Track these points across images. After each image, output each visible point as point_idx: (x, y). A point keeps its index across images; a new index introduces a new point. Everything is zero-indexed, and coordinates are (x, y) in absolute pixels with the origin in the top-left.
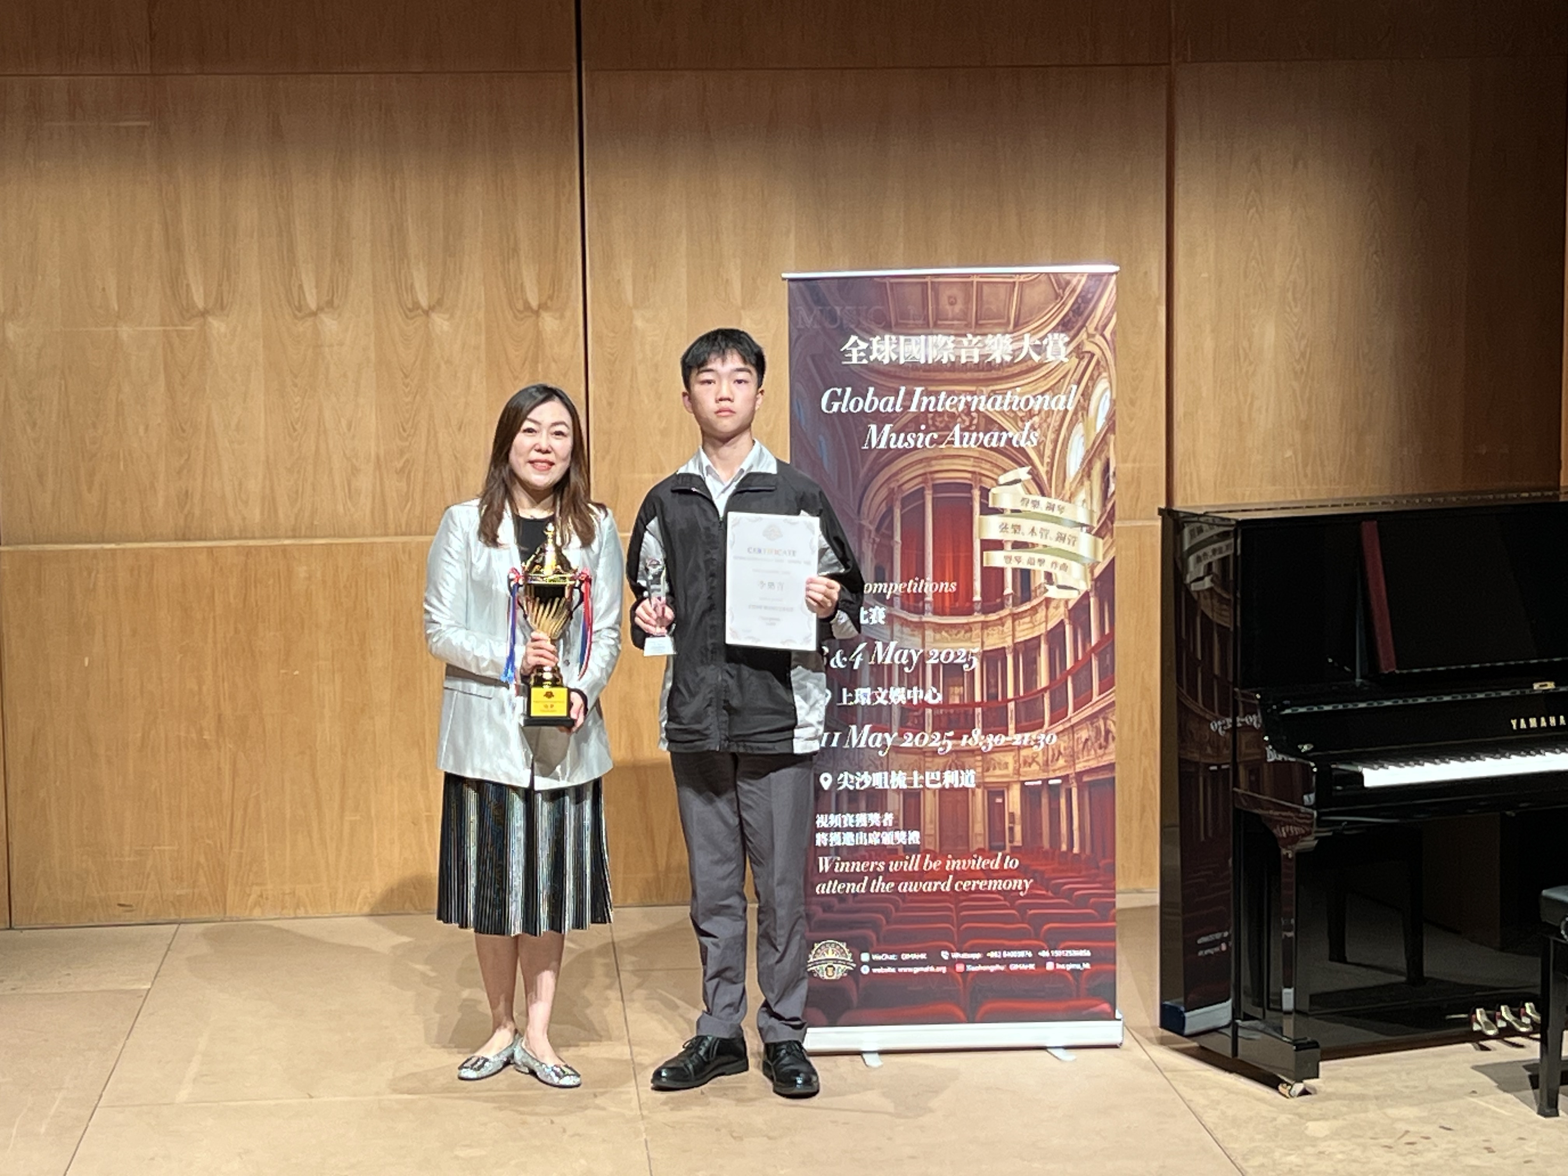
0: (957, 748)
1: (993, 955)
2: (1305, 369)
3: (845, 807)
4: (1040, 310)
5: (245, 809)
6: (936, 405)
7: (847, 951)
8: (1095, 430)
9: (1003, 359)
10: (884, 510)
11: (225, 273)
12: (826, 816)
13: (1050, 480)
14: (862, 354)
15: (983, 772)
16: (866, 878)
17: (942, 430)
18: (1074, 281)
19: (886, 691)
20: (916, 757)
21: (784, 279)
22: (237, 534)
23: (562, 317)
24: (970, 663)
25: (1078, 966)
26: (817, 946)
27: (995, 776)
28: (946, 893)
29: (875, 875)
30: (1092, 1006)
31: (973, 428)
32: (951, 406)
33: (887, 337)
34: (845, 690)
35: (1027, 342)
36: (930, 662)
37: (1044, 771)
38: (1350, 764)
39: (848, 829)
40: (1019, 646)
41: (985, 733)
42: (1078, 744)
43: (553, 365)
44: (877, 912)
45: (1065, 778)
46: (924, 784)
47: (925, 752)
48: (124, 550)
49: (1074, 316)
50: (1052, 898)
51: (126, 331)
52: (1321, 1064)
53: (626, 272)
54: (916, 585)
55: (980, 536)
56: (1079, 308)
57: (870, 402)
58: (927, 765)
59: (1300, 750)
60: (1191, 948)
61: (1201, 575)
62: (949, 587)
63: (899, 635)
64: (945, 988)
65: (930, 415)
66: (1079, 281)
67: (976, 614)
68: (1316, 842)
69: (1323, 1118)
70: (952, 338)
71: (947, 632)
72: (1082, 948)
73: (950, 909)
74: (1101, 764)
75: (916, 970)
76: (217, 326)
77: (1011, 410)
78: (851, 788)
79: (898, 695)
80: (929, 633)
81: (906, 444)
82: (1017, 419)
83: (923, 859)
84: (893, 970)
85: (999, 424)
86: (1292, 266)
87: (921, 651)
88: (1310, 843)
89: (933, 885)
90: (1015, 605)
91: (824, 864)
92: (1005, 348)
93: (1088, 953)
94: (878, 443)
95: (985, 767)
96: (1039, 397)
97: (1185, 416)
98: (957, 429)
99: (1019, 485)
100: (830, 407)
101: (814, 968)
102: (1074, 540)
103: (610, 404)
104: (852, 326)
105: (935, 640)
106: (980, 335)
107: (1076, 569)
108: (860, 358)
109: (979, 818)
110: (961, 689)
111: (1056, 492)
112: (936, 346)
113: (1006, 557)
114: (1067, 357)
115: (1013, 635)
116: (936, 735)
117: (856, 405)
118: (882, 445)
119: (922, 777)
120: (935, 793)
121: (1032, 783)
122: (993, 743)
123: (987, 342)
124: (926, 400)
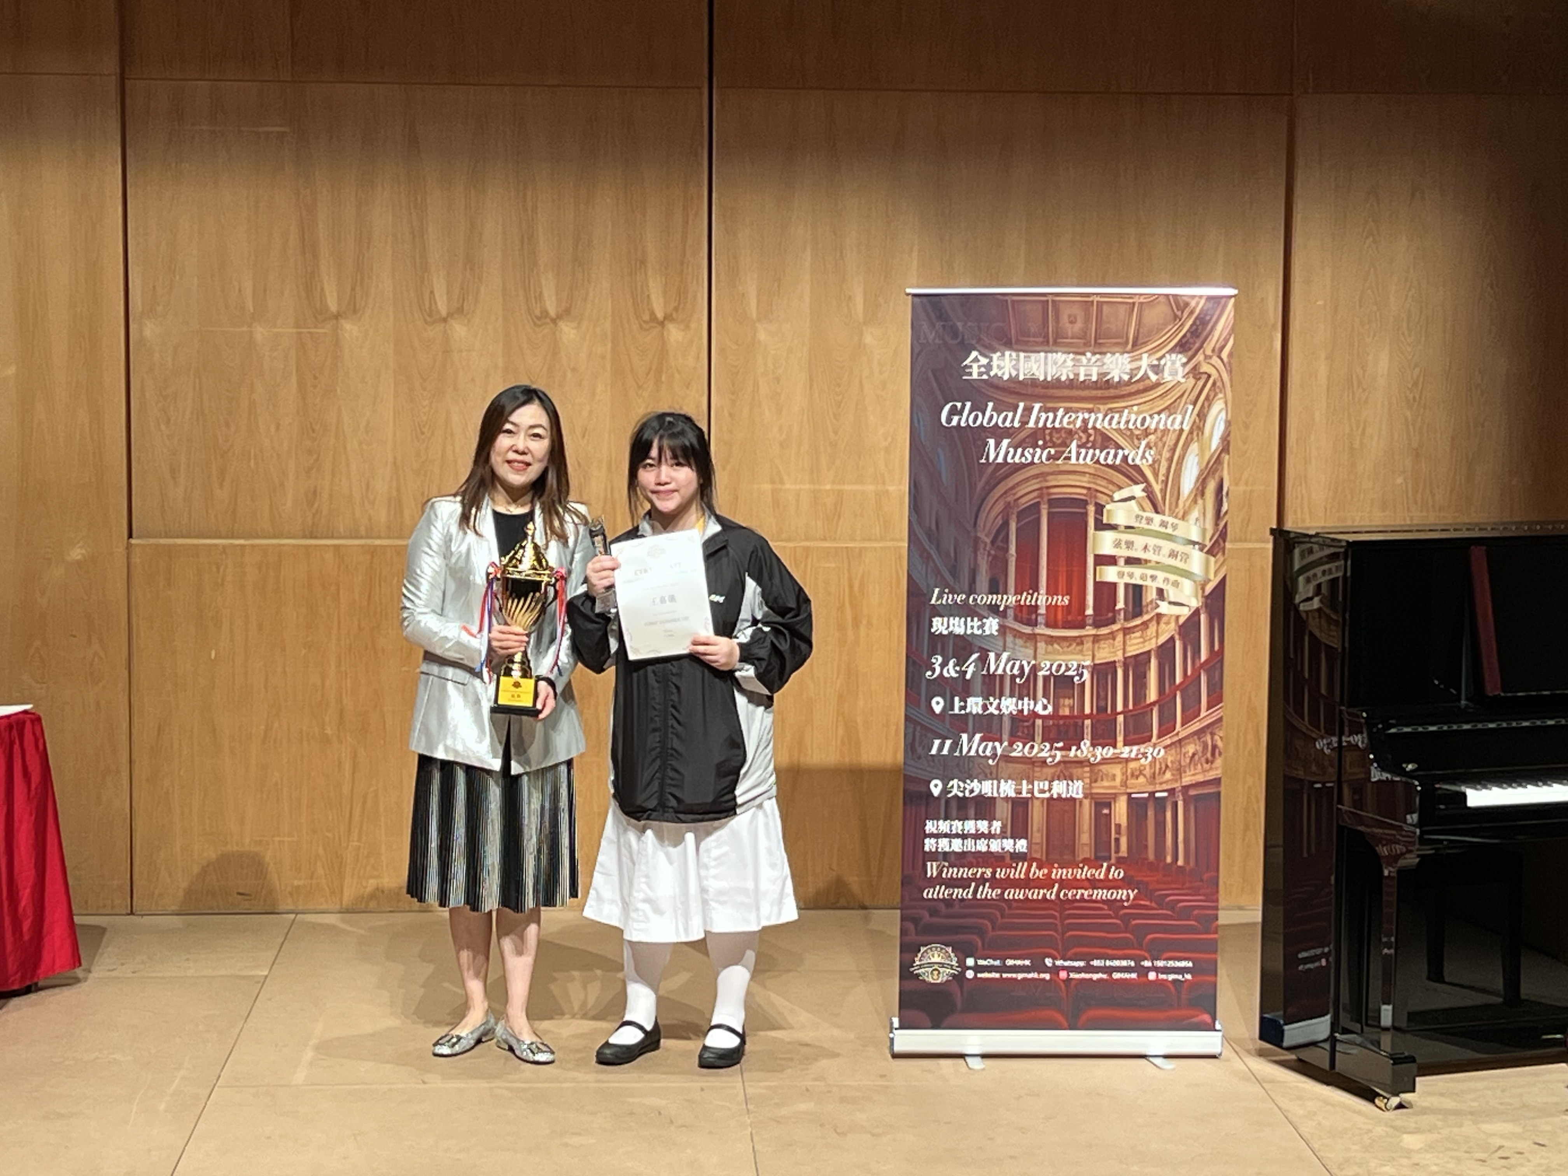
0: (1066, 759)
1: (1096, 963)
2: (1417, 397)
3: (954, 812)
4: (1159, 330)
5: (364, 803)
6: (1054, 421)
7: (952, 955)
8: (1210, 450)
9: (1120, 377)
10: (1001, 522)
11: (359, 277)
12: (935, 822)
13: (1164, 497)
14: (983, 369)
15: (1091, 782)
16: (973, 884)
17: (1060, 445)
18: (1193, 303)
19: (997, 701)
20: (1025, 767)
21: (908, 294)
22: (363, 533)
23: (688, 327)
24: (1081, 675)
25: (1180, 977)
26: (923, 949)
27: (1102, 788)
28: (1051, 901)
29: (982, 881)
30: (1194, 1017)
31: (1090, 445)
32: (1069, 423)
33: (1007, 353)
34: (957, 699)
35: (1145, 362)
36: (1041, 674)
37: (1151, 784)
38: (1454, 784)
39: (957, 836)
40: (1128, 661)
41: (1093, 745)
42: (1185, 758)
43: (677, 376)
44: (983, 916)
45: (1172, 791)
46: (1033, 793)
47: (1034, 762)
48: (253, 546)
49: (1191, 337)
50: (1153, 909)
51: (260, 332)
52: (1418, 1079)
53: (751, 286)
54: (1029, 597)
55: (1093, 551)
56: (1197, 329)
57: (989, 417)
58: (1036, 774)
59: (1404, 769)
60: (1291, 961)
61: (1310, 595)
62: (1063, 600)
63: (1011, 645)
64: (1048, 994)
65: (1047, 432)
66: (1198, 304)
67: (1087, 628)
68: (1417, 860)
69: (1417, 1131)
70: (1071, 356)
71: (1058, 644)
72: (1185, 959)
73: (1054, 917)
74: (1206, 779)
75: (1020, 976)
76: (350, 328)
77: (1127, 429)
78: (961, 795)
79: (1009, 705)
80: (1041, 645)
81: (1023, 459)
82: (1133, 437)
83: (1030, 867)
84: (997, 975)
85: (1116, 443)
86: (1407, 296)
87: (1033, 662)
88: (1412, 860)
89: (1039, 893)
90: (1126, 619)
91: (932, 870)
92: (1123, 367)
93: (1190, 964)
94: (996, 458)
95: (1094, 778)
96: (1156, 416)
97: (1297, 440)
98: (1074, 446)
99: (1133, 502)
100: (949, 420)
101: (920, 971)
102: (1186, 557)
103: (731, 415)
104: (974, 342)
105: (1047, 653)
106: (1100, 353)
107: (1187, 586)
108: (980, 374)
109: (1086, 827)
110: (1071, 701)
111: (1170, 509)
112: (1056, 363)
113: (1119, 573)
114: (1184, 377)
115: (1124, 650)
116: (1045, 745)
117: (975, 419)
118: (1000, 459)
119: (1030, 787)
120: (1043, 802)
121: (1139, 795)
122: (1102, 755)
123: (1105, 360)
124: (1044, 416)
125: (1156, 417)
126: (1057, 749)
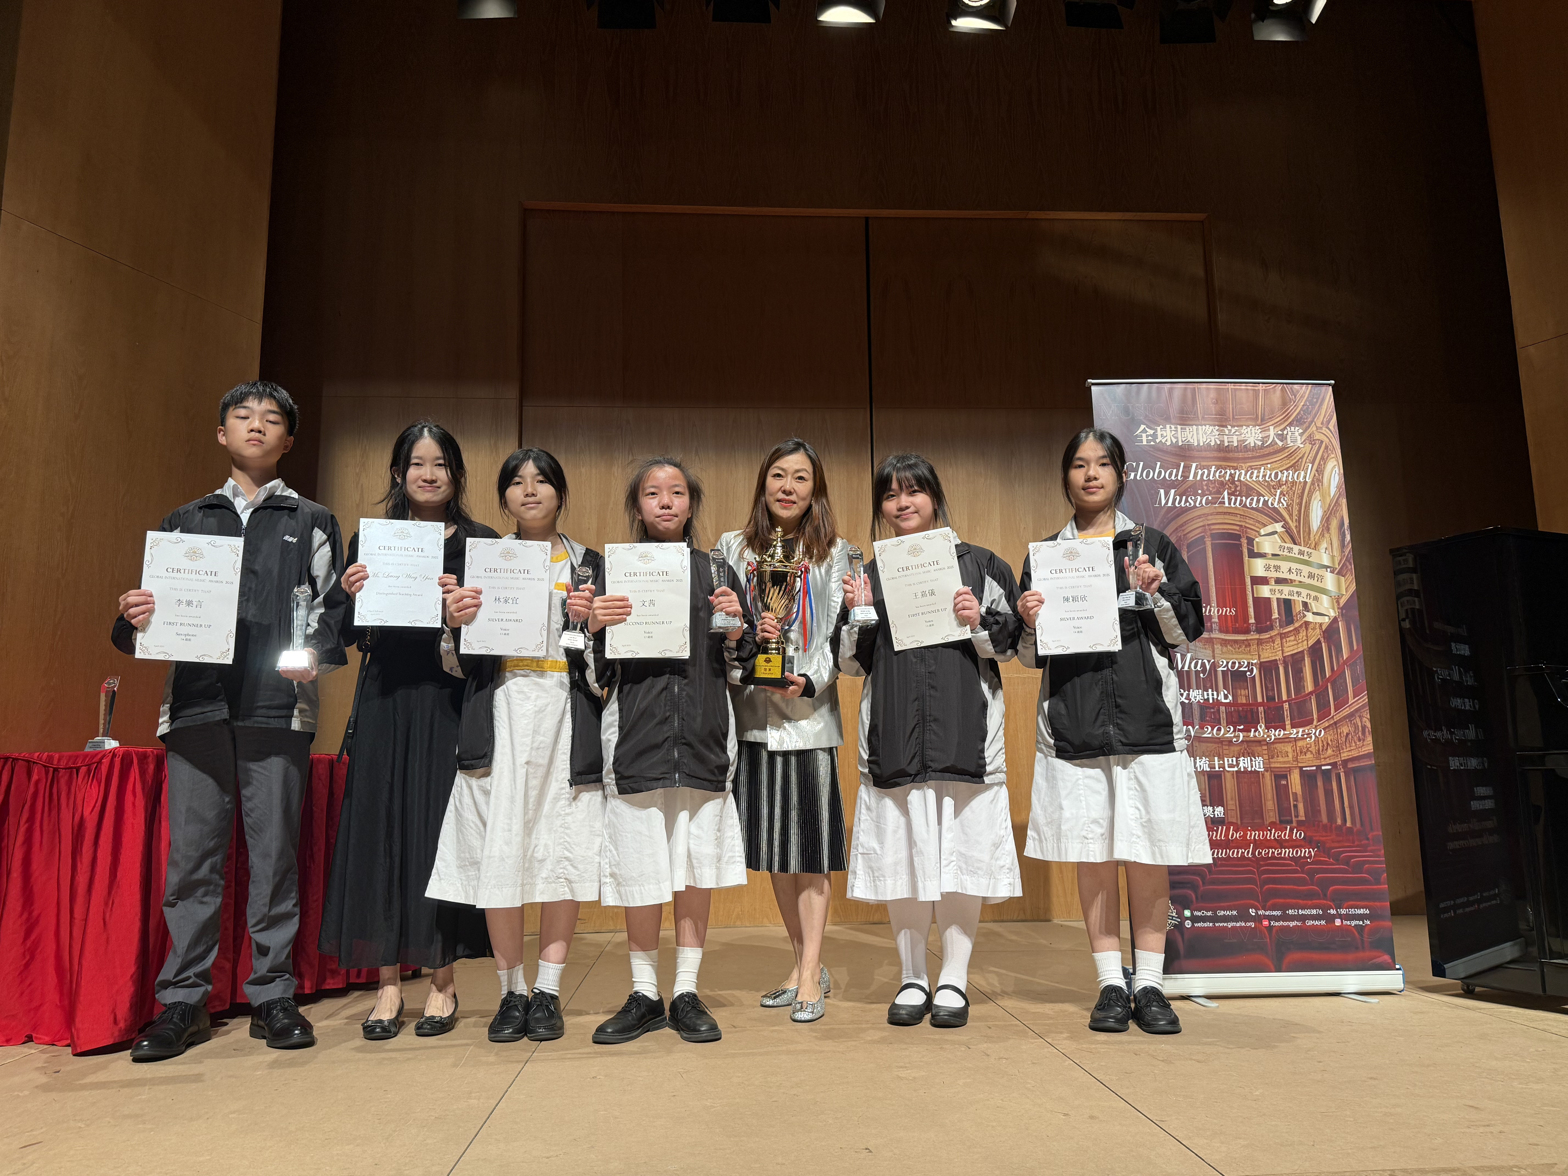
0: (1248, 739)
1: (1290, 912)
6: (1209, 475)
8: (1330, 496)
9: (1255, 443)
13: (1299, 532)
14: (1150, 438)
15: (1269, 759)
17: (1214, 493)
19: (1187, 692)
20: (1216, 745)
24: (1252, 671)
25: (1361, 923)
27: (1279, 763)
28: (1249, 859)
30: (1376, 958)
31: (1238, 493)
32: (1220, 476)
33: (1168, 426)
35: (1272, 432)
36: (1220, 670)
37: (1318, 758)
40: (1287, 659)
41: (1268, 728)
42: (1341, 737)
45: (1334, 765)
46: (1224, 768)
47: (1223, 741)
50: (1333, 864)
55: (1249, 573)
56: (1308, 408)
57: (1159, 472)
58: (1225, 752)
62: (1230, 611)
64: (1255, 941)
65: (1204, 483)
66: (1305, 390)
67: (1252, 633)
70: (1217, 428)
71: (1231, 646)
72: (1363, 907)
73: (1253, 873)
74: (1362, 753)
75: (1230, 925)
77: (1265, 480)
79: (1196, 696)
80: (1218, 647)
81: (1188, 504)
82: (1270, 487)
83: (1228, 830)
84: (1211, 925)
85: (1257, 491)
87: (1212, 660)
89: (1238, 852)
92: (1257, 436)
93: (1368, 912)
94: (1167, 503)
95: (1271, 755)
96: (1285, 471)
98: (1226, 493)
99: (1276, 535)
102: (1321, 578)
104: (1142, 418)
105: (1223, 653)
106: (1237, 426)
107: (1325, 600)
108: (1148, 441)
109: (1269, 796)
110: (1247, 691)
111: (1304, 541)
112: (1206, 434)
113: (1271, 590)
114: (1301, 443)
115: (1282, 650)
116: (1230, 728)
117: (1148, 475)
118: (1170, 504)
119: (1221, 762)
120: (1233, 774)
121: (1308, 769)
122: (1275, 735)
123: (1242, 431)
124: (1200, 472)
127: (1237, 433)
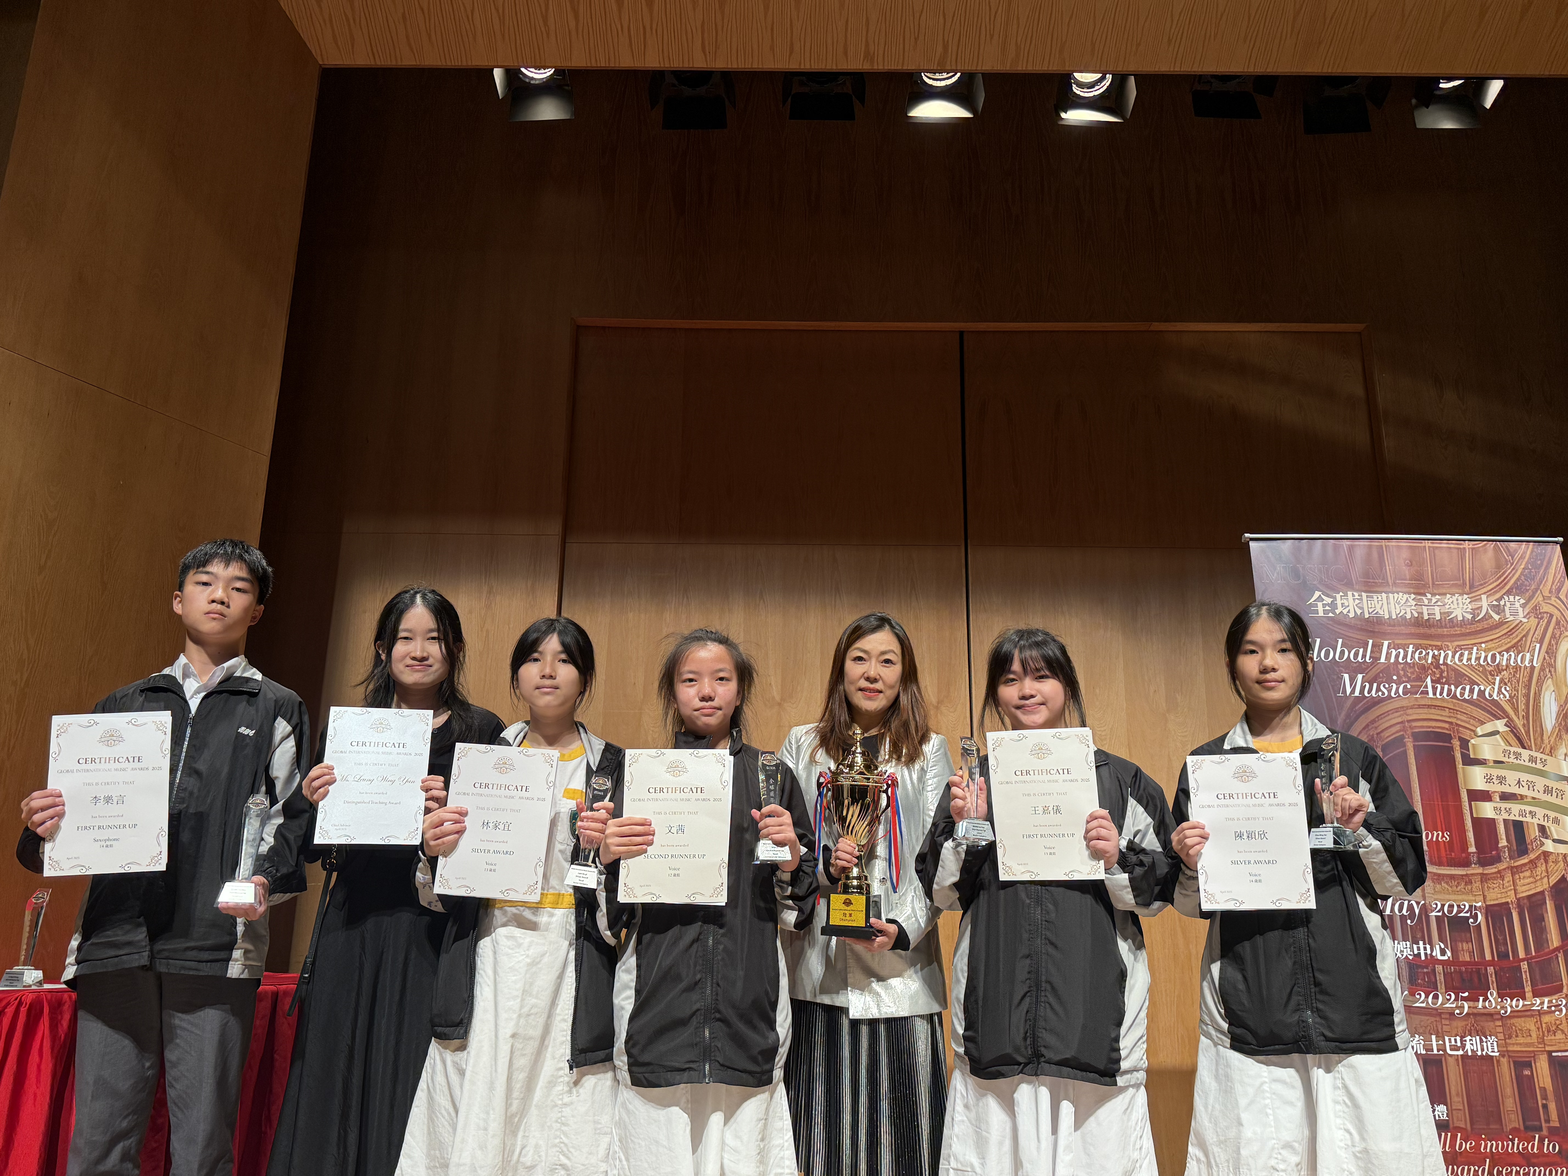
0: (1475, 1011)
4: (1493, 574)
6: (1405, 657)
9: (1463, 617)
13: (1528, 732)
14: (1327, 608)
15: (1505, 1040)
17: (1415, 680)
18: (1521, 550)
20: (1433, 1019)
24: (1475, 917)
27: (1518, 1045)
31: (1444, 680)
32: (1419, 658)
33: (1350, 593)
35: (1485, 603)
36: (1433, 914)
40: (1522, 903)
41: (1500, 995)
46: (1445, 1050)
47: (1441, 1013)
49: (1526, 580)
55: (1465, 785)
56: (1530, 573)
57: (1341, 652)
58: (1445, 1028)
62: (1443, 836)
65: (1400, 667)
66: (1526, 549)
67: (1473, 866)
70: (1413, 596)
71: (1447, 883)
77: (1479, 664)
81: (1380, 693)
82: (1486, 673)
83: (1454, 1138)
85: (1470, 678)
87: (1423, 902)
89: (1469, 1170)
90: (1512, 858)
92: (1465, 607)
94: (1353, 691)
95: (1507, 1033)
96: (1505, 653)
98: (1429, 680)
99: (1498, 736)
102: (1561, 793)
104: (1316, 583)
105: (1436, 892)
106: (1439, 595)
108: (1326, 612)
109: (1508, 1091)
110: (1470, 944)
111: (1536, 745)
112: (1399, 603)
113: (1495, 808)
114: (1524, 617)
115: (1515, 890)
116: (1450, 995)
117: (1327, 654)
118: (1357, 693)
119: (1441, 1042)
120: (1457, 1060)
121: (1559, 1054)
122: (1511, 1007)
123: (1446, 601)
124: (1394, 653)
125: (1506, 655)
126: (1464, 999)
127: (1439, 603)
